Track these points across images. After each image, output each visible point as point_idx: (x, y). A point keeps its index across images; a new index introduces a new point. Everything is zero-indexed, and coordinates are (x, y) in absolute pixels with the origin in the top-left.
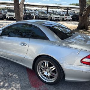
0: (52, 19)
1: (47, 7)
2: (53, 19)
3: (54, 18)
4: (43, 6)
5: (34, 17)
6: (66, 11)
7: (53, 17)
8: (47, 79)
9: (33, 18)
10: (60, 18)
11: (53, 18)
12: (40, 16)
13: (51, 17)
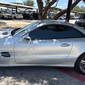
3: (7, 16)
6: (15, 10)
10: (13, 17)
11: (5, 16)
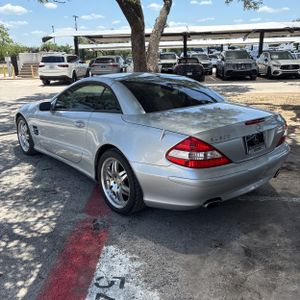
0: (272, 71)
1: (259, 34)
2: (276, 72)
3: (278, 69)
4: (247, 33)
5: (214, 70)
7: (276, 64)
8: (117, 200)
9: (211, 73)
11: (274, 69)
12: (227, 65)
13: (269, 68)
